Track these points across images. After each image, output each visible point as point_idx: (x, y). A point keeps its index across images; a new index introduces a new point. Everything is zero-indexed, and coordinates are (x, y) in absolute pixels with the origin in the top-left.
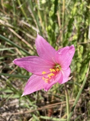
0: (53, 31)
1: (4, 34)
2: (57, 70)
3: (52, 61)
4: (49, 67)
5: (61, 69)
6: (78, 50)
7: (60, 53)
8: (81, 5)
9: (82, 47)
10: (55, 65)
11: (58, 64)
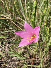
0: (34, 21)
1: (8, 24)
2: (34, 37)
3: (32, 33)
4: (31, 36)
5: (36, 37)
6: (47, 30)
7: (35, 30)
8: (48, 9)
9: (49, 29)
10: (34, 35)
11: (35, 35)
